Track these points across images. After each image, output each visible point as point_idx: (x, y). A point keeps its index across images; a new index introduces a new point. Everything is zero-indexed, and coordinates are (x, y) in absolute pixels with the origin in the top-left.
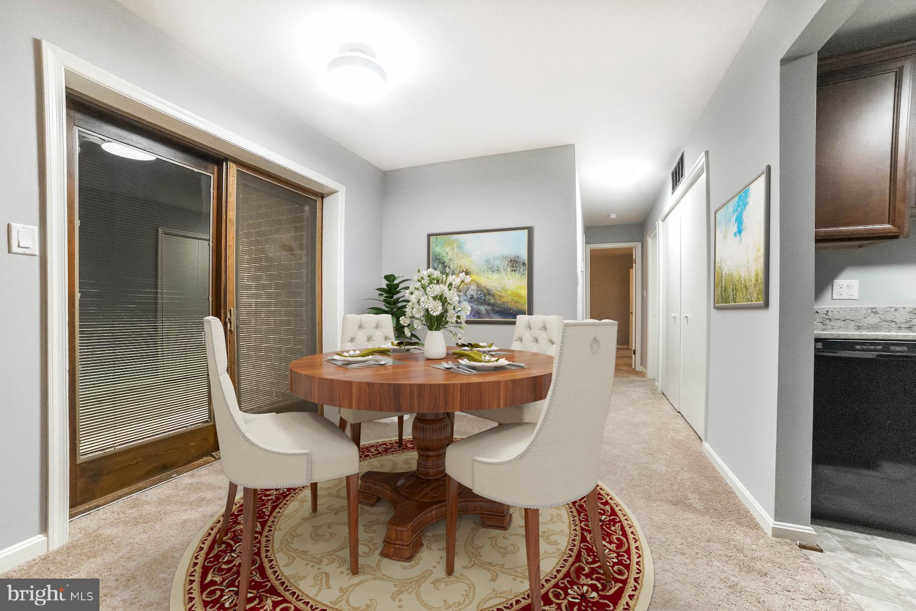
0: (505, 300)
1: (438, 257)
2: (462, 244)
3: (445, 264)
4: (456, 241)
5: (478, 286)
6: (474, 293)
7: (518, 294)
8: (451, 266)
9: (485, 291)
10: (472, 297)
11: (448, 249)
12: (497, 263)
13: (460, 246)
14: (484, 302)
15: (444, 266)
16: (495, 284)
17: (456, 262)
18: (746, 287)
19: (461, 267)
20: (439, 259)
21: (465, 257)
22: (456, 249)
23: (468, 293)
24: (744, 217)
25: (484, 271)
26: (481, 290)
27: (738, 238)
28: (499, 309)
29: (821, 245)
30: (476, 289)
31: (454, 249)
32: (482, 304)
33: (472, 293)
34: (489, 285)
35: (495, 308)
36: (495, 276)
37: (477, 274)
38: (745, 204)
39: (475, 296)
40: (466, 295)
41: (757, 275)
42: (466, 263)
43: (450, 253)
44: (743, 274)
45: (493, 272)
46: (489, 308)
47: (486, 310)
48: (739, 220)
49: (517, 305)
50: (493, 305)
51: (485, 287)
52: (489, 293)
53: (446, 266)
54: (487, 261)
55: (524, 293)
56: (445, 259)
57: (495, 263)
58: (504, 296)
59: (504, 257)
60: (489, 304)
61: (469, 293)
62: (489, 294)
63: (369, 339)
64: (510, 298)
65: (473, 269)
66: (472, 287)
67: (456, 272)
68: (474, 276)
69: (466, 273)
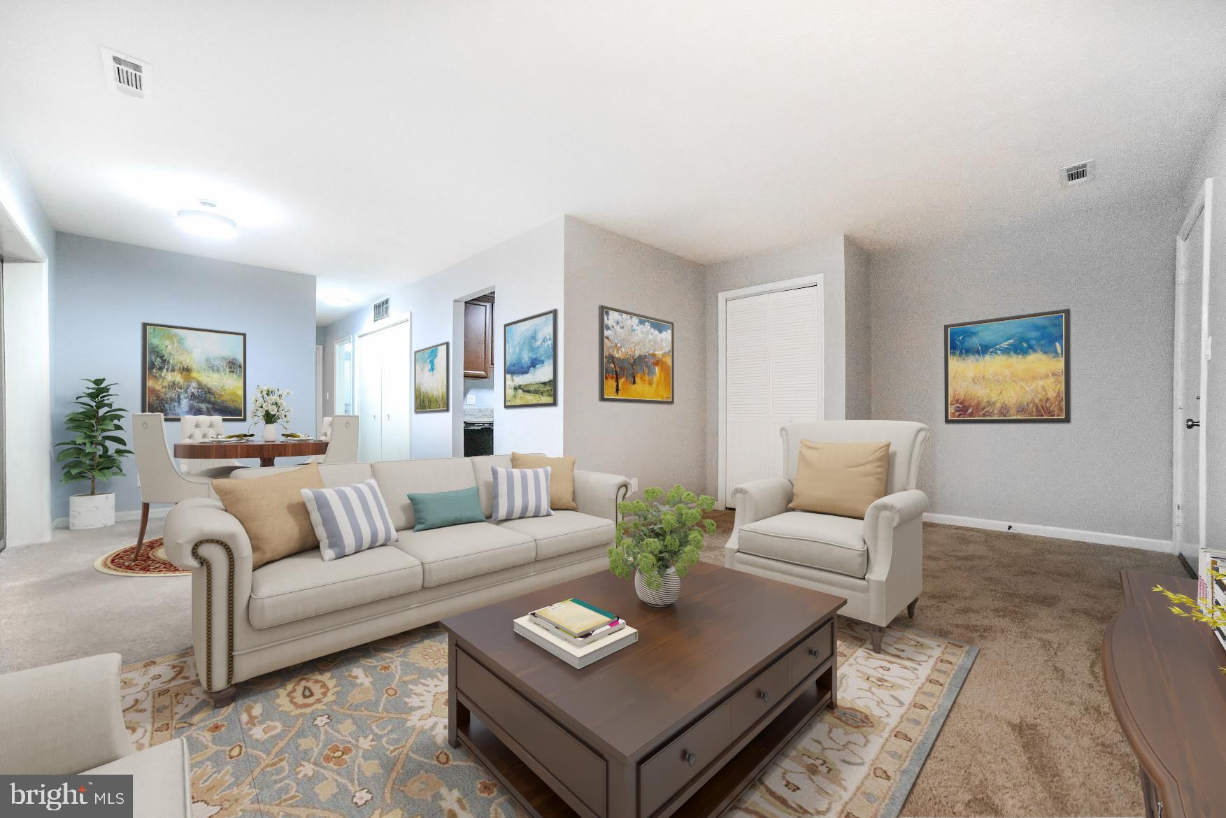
0: (225, 398)
1: (156, 349)
2: (182, 339)
3: (165, 358)
4: (176, 335)
5: (200, 384)
6: (195, 391)
7: (235, 393)
8: (171, 362)
9: (206, 389)
10: (193, 395)
11: (167, 343)
12: (217, 363)
13: (180, 341)
14: (205, 401)
15: (162, 360)
16: (215, 383)
17: (177, 357)
18: (436, 401)
19: (181, 363)
20: (157, 352)
21: (186, 353)
22: (176, 344)
23: (189, 390)
24: (435, 362)
25: (205, 369)
26: (201, 388)
27: (431, 373)
28: (218, 407)
29: (470, 381)
30: (196, 386)
31: (173, 344)
32: (202, 402)
33: (193, 390)
34: (210, 384)
35: (215, 406)
36: (216, 376)
37: (198, 371)
38: (436, 356)
39: (196, 394)
40: (186, 392)
41: (443, 395)
42: (186, 360)
43: (169, 347)
44: (435, 393)
45: (213, 371)
46: (209, 406)
47: (207, 408)
48: (432, 363)
49: (235, 404)
50: (213, 403)
51: (205, 386)
52: (209, 391)
53: (165, 360)
54: (207, 360)
55: (241, 393)
56: (164, 352)
57: (215, 363)
58: (223, 395)
59: (224, 358)
60: (209, 402)
61: (192, 390)
62: (210, 393)
63: (204, 436)
64: (229, 397)
65: (194, 366)
66: (194, 385)
67: (177, 368)
68: (194, 374)
69: (186, 370)
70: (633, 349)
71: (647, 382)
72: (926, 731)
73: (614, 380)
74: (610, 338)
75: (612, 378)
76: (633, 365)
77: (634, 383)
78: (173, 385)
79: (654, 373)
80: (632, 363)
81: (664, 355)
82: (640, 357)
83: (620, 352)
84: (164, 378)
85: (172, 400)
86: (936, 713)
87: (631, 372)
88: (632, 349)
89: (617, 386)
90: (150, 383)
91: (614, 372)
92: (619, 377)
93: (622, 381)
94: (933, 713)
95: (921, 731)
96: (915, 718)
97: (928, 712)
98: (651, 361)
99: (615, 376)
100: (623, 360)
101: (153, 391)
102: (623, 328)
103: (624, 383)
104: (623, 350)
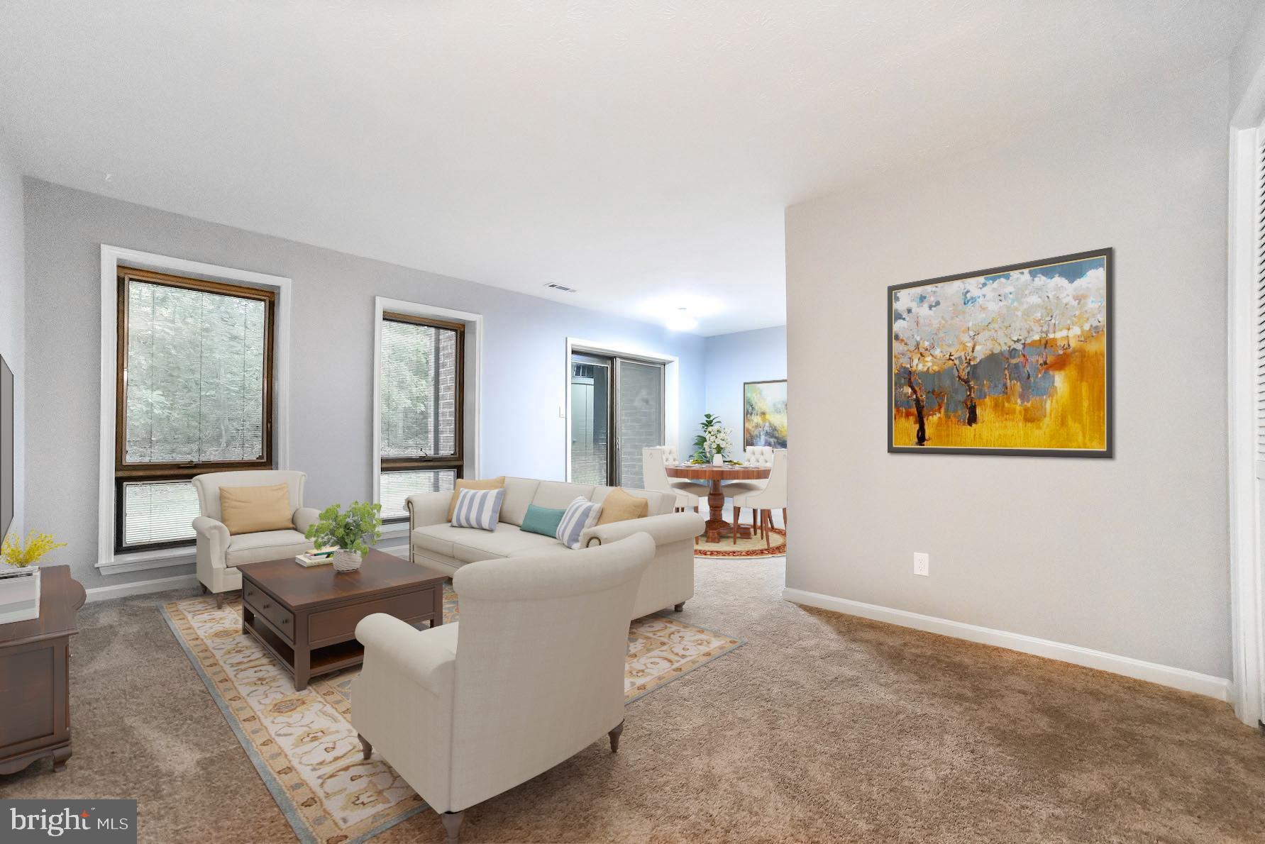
2: (761, 391)
4: (758, 388)
11: (754, 395)
15: (753, 408)
17: (759, 405)
20: (750, 402)
21: (763, 401)
22: (758, 395)
36: (778, 416)
43: (756, 397)
45: (777, 412)
46: (776, 440)
52: (775, 429)
54: (774, 405)
56: (753, 402)
57: (777, 406)
60: (775, 438)
61: (766, 428)
65: (767, 411)
66: (767, 424)
67: (759, 413)
68: (767, 417)
69: (763, 414)
70: (970, 345)
71: (1019, 417)
72: (244, 731)
73: (912, 419)
74: (901, 336)
75: (908, 415)
76: (967, 382)
77: (972, 419)
78: (757, 426)
79: (1050, 391)
80: (964, 375)
81: (1087, 337)
82: (993, 358)
83: (929, 358)
84: (753, 421)
85: (757, 436)
86: (252, 746)
87: (961, 397)
88: (964, 344)
89: (922, 430)
90: (746, 425)
91: (913, 404)
92: (925, 411)
93: (932, 422)
94: (255, 746)
95: (246, 730)
96: (259, 734)
97: (258, 744)
98: (1036, 359)
99: (914, 410)
100: (938, 374)
101: (748, 430)
102: (938, 303)
103: (939, 424)
104: (937, 352)
